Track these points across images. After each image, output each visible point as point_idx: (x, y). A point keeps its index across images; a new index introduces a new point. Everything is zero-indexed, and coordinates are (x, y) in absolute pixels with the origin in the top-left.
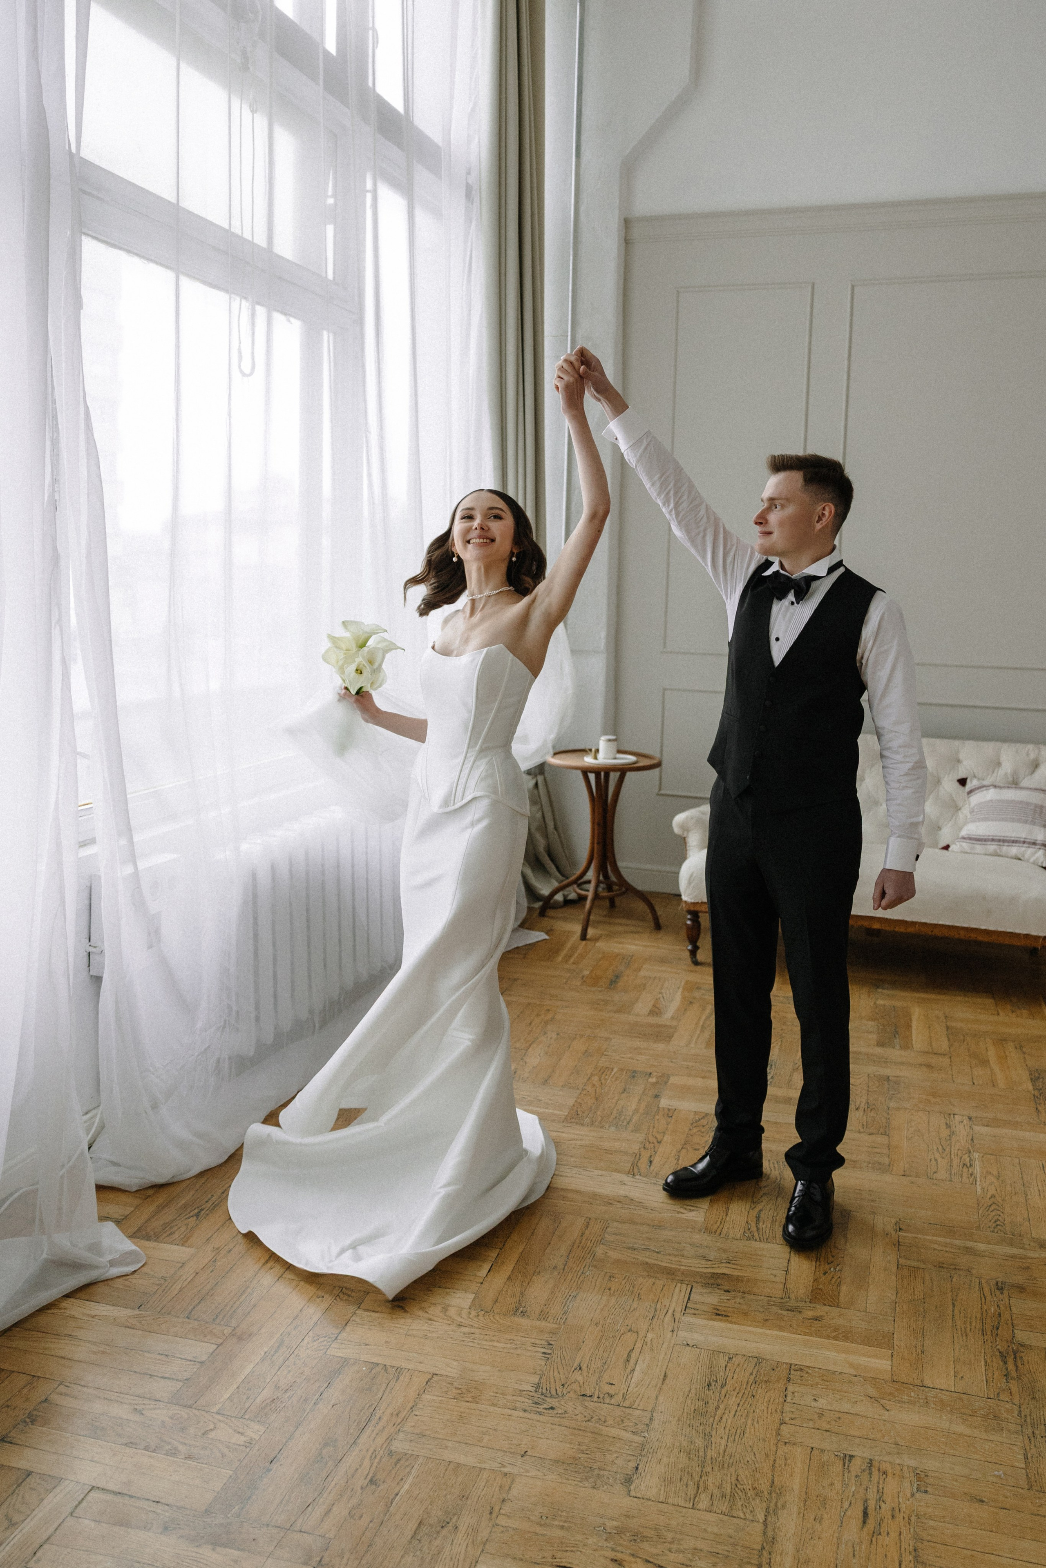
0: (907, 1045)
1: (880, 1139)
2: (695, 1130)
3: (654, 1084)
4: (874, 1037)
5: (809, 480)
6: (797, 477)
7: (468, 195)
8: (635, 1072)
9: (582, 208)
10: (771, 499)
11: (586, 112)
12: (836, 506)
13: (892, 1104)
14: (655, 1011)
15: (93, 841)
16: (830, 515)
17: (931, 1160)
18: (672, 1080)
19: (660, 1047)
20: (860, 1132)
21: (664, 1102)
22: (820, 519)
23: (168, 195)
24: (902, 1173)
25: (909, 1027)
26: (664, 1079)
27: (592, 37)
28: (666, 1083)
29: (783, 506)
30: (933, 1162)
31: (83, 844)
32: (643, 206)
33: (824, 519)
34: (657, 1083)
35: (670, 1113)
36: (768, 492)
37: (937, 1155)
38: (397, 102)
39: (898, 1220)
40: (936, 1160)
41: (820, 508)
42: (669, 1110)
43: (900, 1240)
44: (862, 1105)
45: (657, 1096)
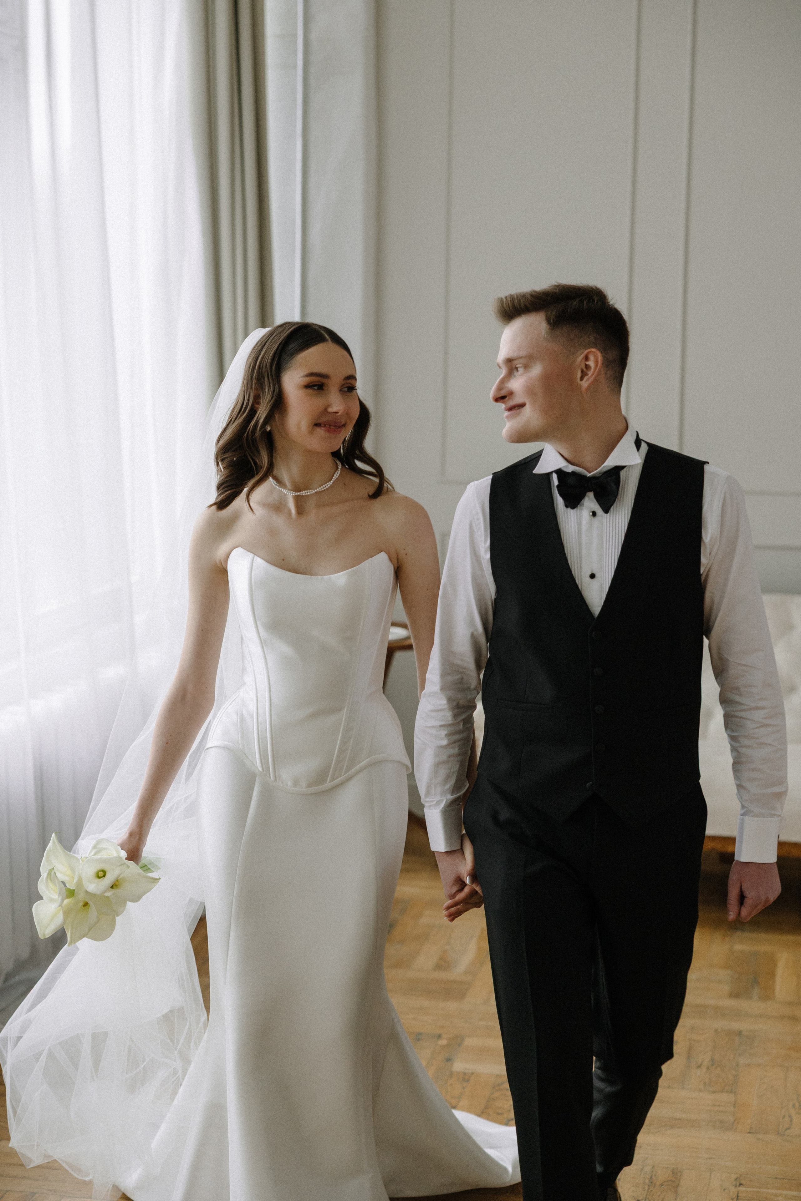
0: (767, 995)
1: (725, 1097)
2: (497, 1094)
3: (443, 1047)
4: (727, 988)
8: (420, 1034)
10: (509, 361)
12: (604, 350)
13: (742, 1061)
14: (443, 964)
16: (597, 365)
17: (784, 1117)
18: (469, 1042)
19: (452, 1006)
20: (700, 1090)
21: (458, 1066)
22: (584, 374)
24: (748, 1131)
25: (772, 974)
26: (456, 1042)
28: (460, 1045)
29: (526, 367)
30: (787, 1119)
33: (590, 373)
34: (448, 1045)
35: (466, 1077)
36: (504, 351)
37: (792, 1112)
39: (739, 1176)
40: (790, 1116)
41: (580, 358)
42: (465, 1074)
43: (739, 1195)
44: (706, 1063)
45: (448, 1060)
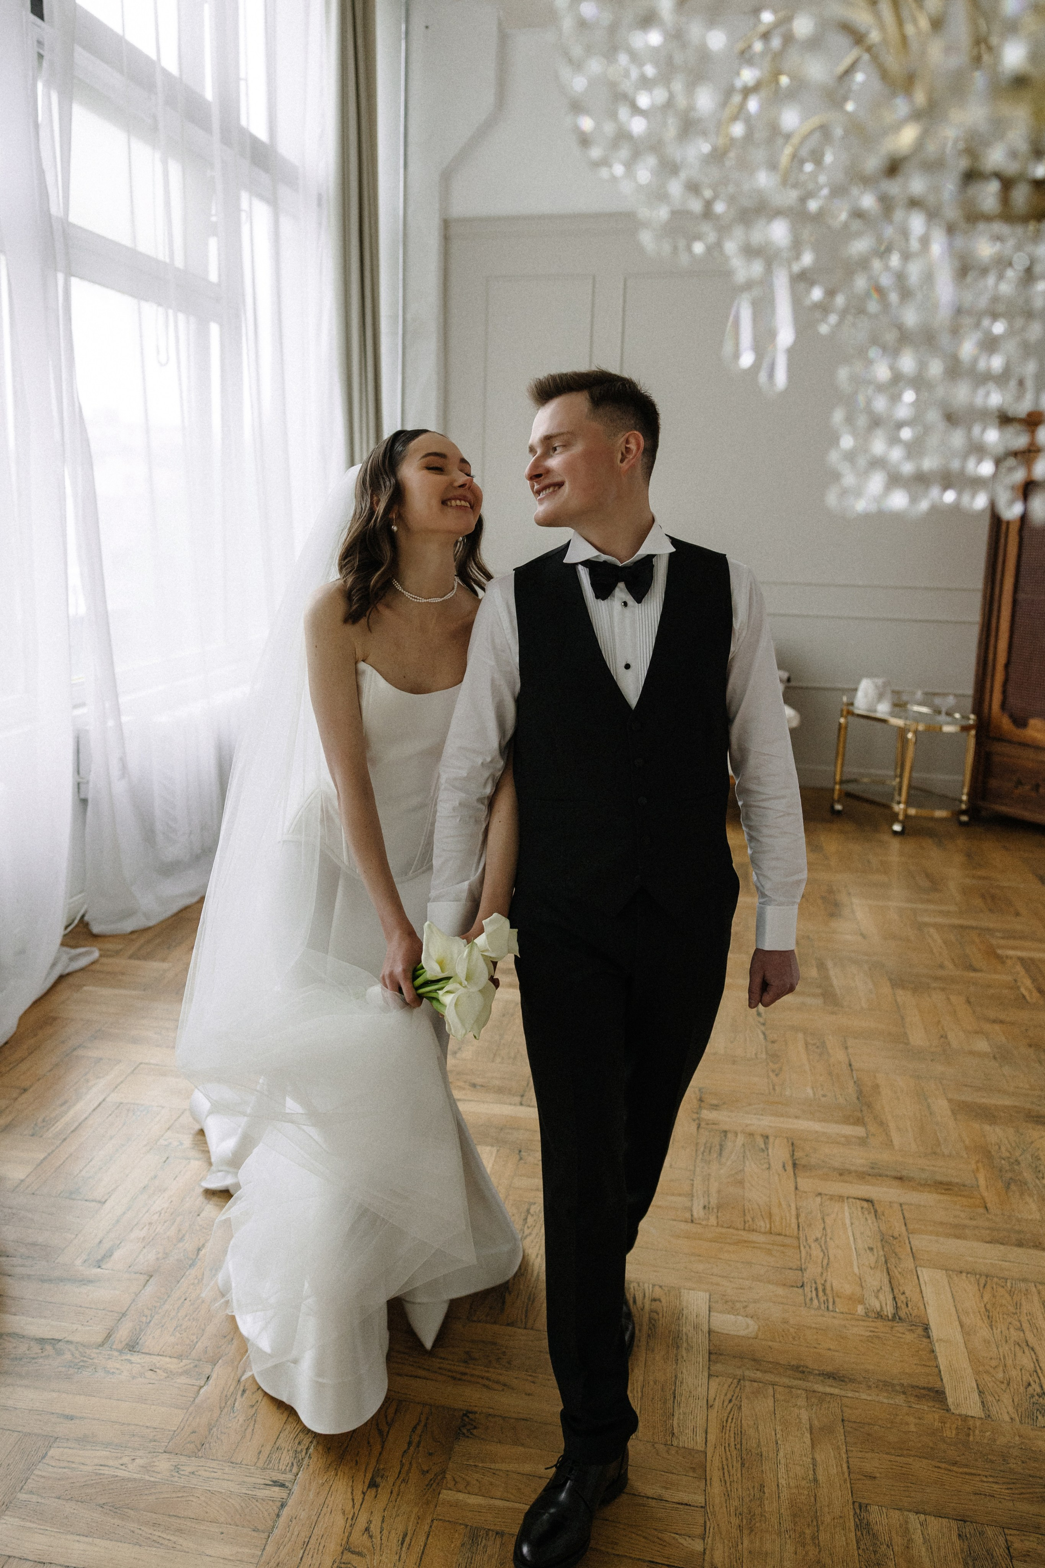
5: (597, 402)
6: (580, 401)
7: (319, 205)
9: (410, 211)
10: (544, 440)
11: (412, 131)
15: (83, 705)
16: (638, 449)
22: (623, 457)
23: (126, 241)
27: (415, 67)
29: (567, 444)
31: (75, 707)
32: (459, 208)
33: (629, 456)
38: (262, 135)
41: (621, 441)
